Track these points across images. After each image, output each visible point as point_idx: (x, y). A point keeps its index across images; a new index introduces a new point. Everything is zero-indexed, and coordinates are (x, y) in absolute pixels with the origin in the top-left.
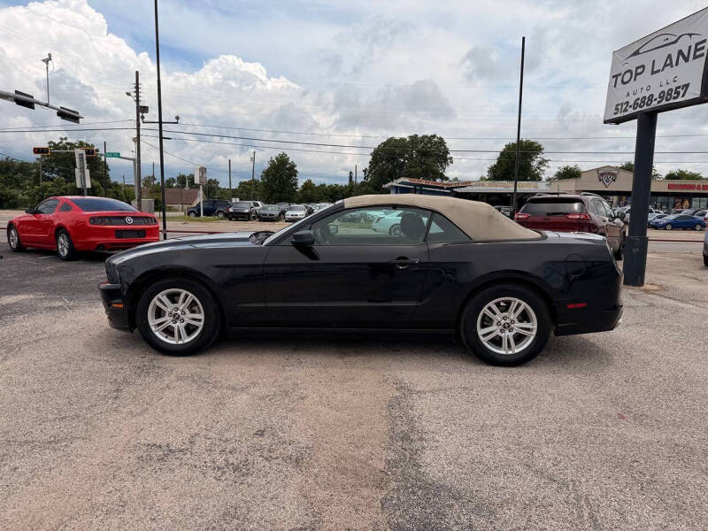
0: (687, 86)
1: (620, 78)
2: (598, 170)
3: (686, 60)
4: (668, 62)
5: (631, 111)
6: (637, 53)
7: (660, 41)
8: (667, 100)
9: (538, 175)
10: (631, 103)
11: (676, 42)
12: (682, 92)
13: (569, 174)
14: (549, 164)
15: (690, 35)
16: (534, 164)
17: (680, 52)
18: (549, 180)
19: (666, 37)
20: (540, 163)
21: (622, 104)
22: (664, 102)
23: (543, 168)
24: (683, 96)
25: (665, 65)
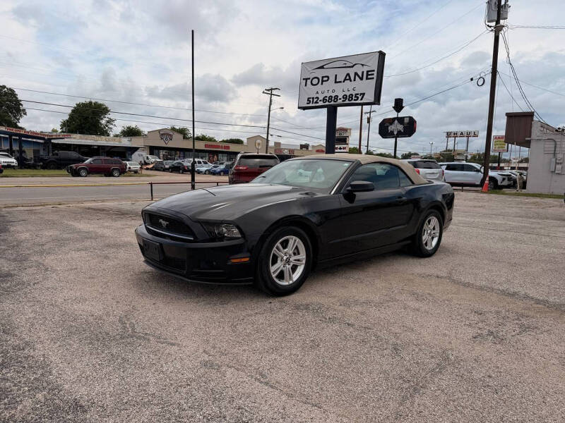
0: (364, 94)
1: (309, 81)
2: (159, 131)
3: (361, 79)
4: (348, 78)
5: (321, 103)
6: (322, 67)
7: (341, 64)
8: (349, 100)
9: (106, 131)
10: (321, 98)
11: (352, 67)
12: (360, 97)
13: (131, 132)
14: (115, 123)
15: (363, 65)
16: (103, 122)
17: (356, 74)
18: (117, 136)
19: (344, 62)
20: (108, 122)
21: (313, 98)
22: (347, 102)
23: (111, 126)
24: (361, 99)
25: (345, 79)
